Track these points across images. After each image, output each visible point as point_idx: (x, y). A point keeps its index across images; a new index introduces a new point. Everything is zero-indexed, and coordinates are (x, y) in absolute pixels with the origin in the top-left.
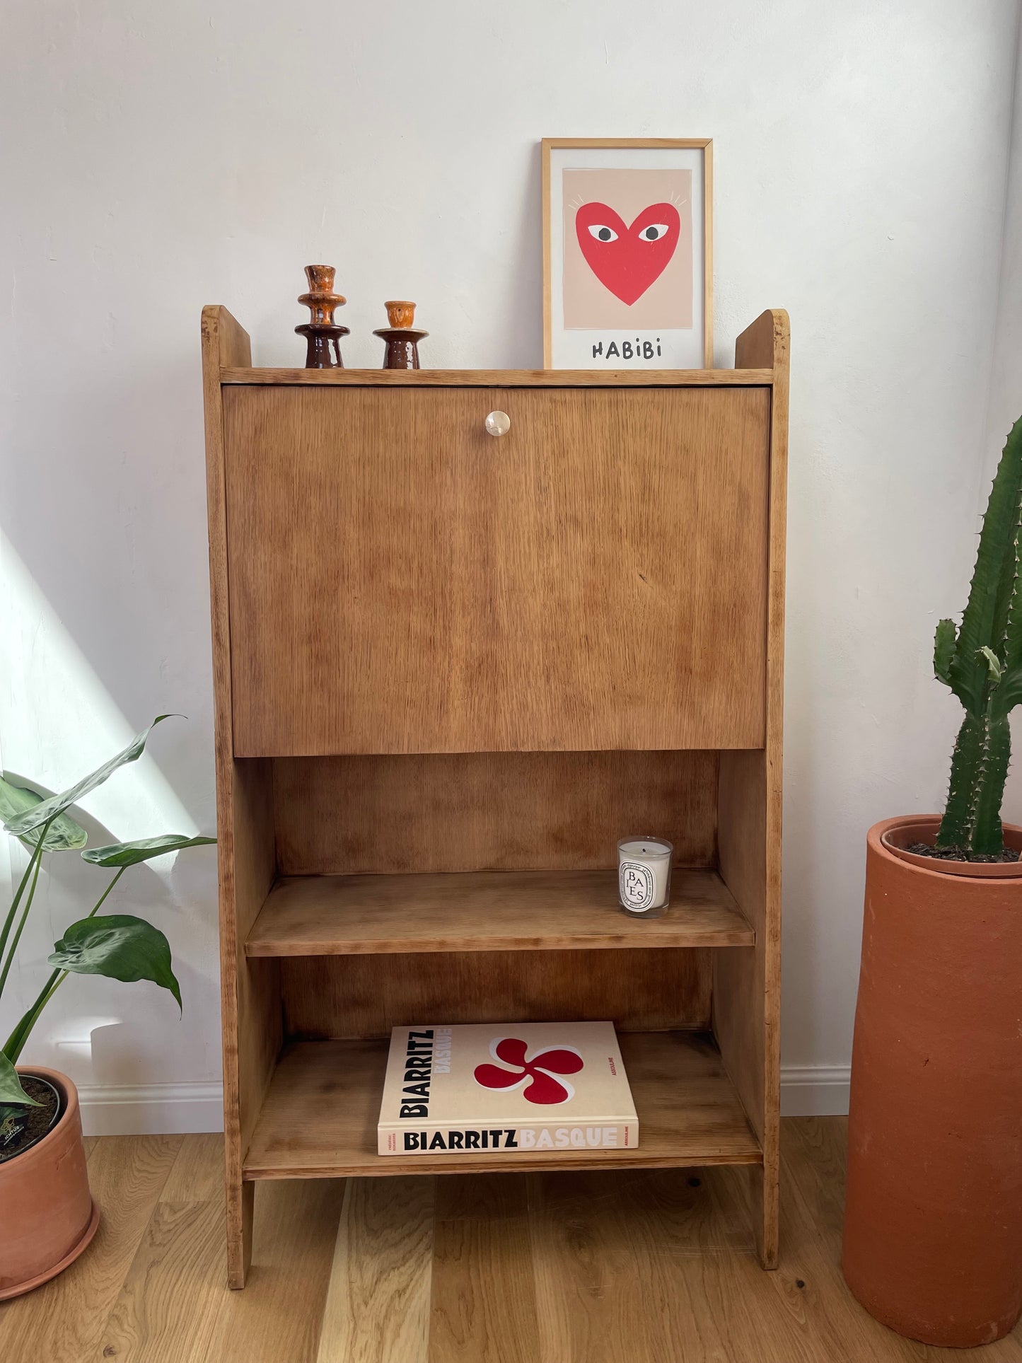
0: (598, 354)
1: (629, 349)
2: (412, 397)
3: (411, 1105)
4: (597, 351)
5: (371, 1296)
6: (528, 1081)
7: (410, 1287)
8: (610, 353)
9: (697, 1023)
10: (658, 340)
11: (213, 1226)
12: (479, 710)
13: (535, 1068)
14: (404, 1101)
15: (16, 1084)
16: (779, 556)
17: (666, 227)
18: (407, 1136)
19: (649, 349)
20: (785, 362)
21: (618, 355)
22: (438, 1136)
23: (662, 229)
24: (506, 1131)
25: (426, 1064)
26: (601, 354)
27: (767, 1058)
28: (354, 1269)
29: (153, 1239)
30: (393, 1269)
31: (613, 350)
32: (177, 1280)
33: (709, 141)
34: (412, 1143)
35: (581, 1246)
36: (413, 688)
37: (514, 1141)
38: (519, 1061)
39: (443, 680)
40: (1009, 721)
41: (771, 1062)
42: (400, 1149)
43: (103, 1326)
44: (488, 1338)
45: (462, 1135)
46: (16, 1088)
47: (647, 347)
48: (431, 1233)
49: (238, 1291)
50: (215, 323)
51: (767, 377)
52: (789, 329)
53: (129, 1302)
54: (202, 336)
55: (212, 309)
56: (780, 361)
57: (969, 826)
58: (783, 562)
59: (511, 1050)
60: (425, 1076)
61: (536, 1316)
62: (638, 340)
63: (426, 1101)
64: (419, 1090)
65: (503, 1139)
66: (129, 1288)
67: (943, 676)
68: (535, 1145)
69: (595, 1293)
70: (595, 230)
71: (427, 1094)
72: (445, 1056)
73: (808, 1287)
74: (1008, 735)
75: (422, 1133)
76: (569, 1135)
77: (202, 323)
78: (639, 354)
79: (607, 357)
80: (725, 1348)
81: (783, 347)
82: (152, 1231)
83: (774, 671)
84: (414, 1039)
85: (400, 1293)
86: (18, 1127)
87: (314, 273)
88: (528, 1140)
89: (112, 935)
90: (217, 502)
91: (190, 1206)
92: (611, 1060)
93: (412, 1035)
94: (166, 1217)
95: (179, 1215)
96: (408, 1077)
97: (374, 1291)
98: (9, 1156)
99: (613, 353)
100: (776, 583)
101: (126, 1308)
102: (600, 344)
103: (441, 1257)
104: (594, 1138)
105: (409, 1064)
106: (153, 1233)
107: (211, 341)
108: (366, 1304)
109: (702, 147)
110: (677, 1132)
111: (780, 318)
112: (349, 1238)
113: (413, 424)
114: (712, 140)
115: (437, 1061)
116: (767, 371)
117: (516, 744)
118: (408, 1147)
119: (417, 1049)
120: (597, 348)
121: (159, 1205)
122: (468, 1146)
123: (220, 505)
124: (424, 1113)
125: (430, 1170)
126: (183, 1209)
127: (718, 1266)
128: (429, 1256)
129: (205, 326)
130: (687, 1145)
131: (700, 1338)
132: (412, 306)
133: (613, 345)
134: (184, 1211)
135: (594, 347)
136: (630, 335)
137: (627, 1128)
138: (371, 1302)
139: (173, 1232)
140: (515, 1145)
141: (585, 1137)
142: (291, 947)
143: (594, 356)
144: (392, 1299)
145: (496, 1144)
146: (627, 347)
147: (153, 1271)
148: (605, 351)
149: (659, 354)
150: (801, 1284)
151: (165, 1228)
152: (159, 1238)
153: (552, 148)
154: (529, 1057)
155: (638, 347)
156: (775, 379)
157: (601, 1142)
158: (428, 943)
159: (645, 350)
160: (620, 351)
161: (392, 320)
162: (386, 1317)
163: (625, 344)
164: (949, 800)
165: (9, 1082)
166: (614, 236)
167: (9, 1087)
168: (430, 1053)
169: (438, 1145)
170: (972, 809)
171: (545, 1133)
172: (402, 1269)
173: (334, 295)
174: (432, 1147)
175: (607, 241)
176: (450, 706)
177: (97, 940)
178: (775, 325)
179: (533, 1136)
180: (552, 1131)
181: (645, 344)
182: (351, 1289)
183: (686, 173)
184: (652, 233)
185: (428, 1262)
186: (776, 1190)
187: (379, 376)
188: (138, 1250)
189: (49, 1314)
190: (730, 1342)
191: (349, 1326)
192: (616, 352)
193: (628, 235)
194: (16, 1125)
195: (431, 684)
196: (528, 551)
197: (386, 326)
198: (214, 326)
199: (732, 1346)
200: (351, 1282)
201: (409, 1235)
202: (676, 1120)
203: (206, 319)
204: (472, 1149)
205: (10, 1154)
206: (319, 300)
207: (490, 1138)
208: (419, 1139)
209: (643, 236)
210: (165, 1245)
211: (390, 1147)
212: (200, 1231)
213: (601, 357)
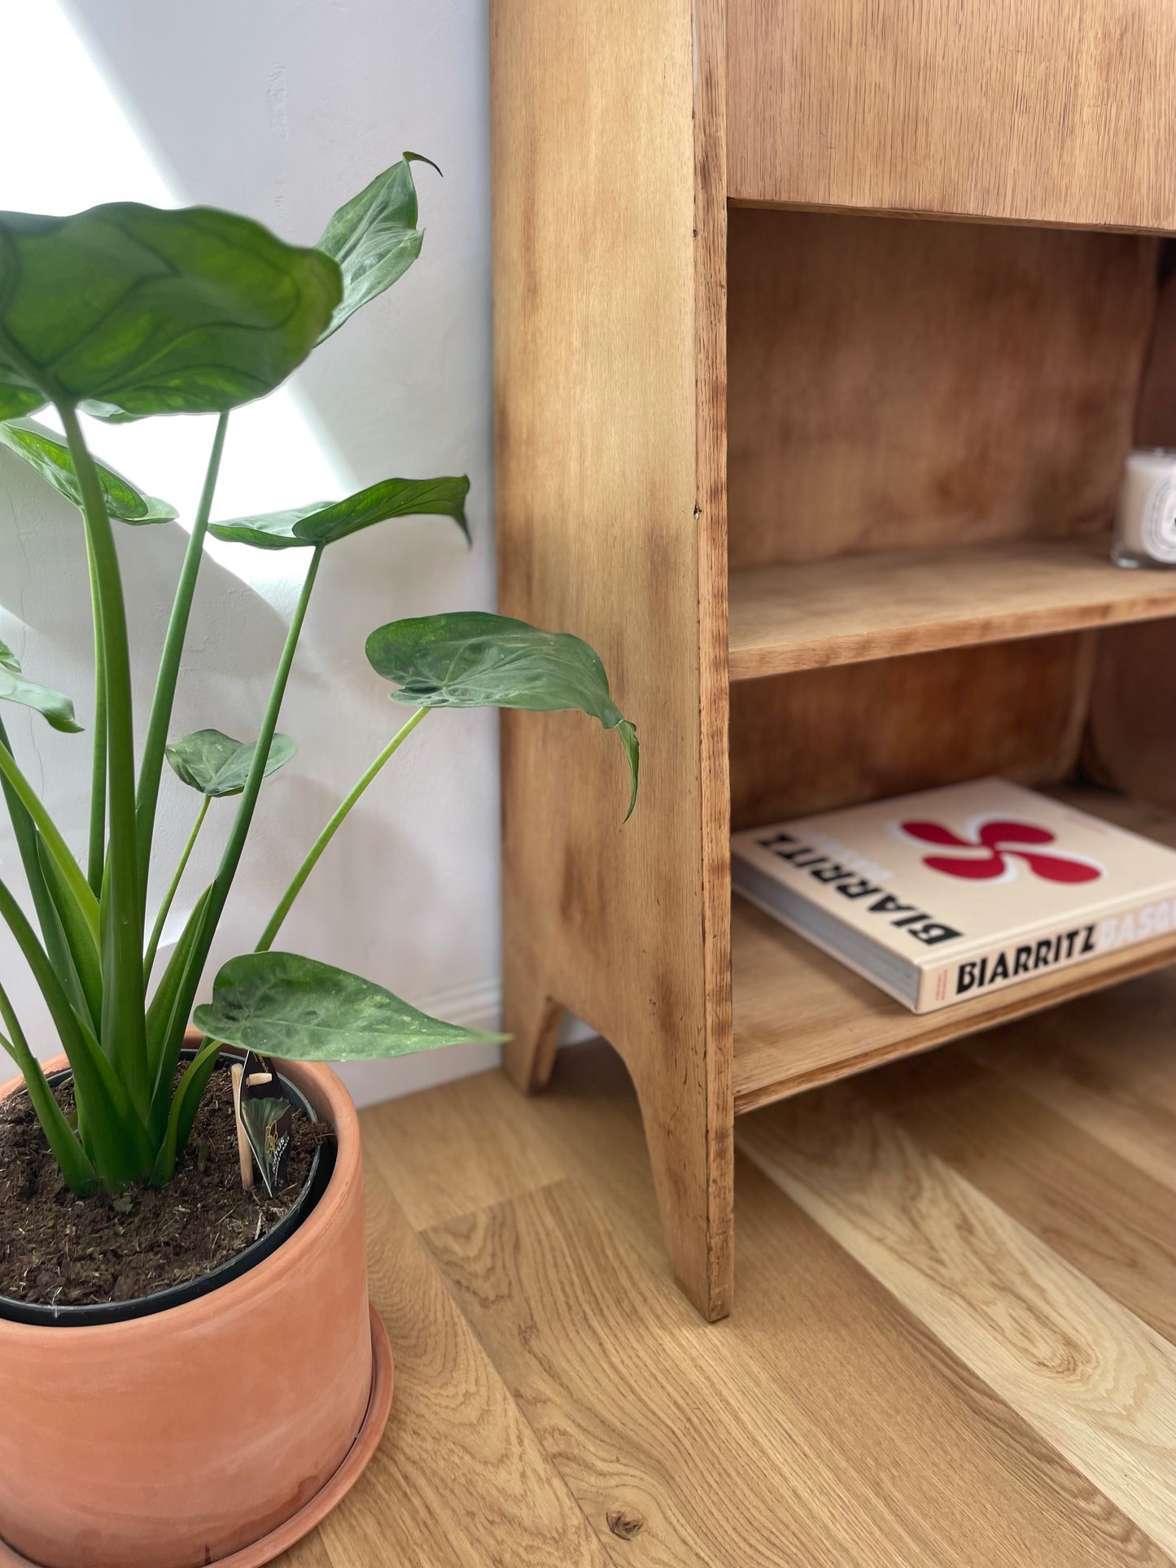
3: (914, 928)
5: (935, 1251)
7: (969, 1216)
12: (1116, 134)
14: (897, 924)
18: (962, 969)
22: (1002, 960)
24: (1084, 929)
25: (842, 873)
28: (864, 1222)
29: (475, 1293)
30: (913, 1199)
32: (602, 1346)
34: (967, 979)
36: (1027, 68)
37: (1091, 942)
39: (1070, 57)
42: (952, 996)
43: (557, 1483)
45: (1032, 949)
49: (725, 1321)
53: (554, 1417)
60: (869, 889)
63: (926, 916)
65: (1079, 942)
66: (527, 1392)
75: (979, 960)
76: (1153, 917)
82: (458, 1283)
84: (775, 848)
85: (965, 1229)
86: (282, 1141)
88: (1107, 935)
91: (483, 1220)
93: (763, 843)
94: (457, 1250)
95: (479, 1236)
101: (564, 1433)
103: (957, 1159)
105: (821, 878)
106: (464, 1283)
108: (941, 1263)
115: (852, 867)
118: (962, 988)
119: (800, 859)
121: (420, 1236)
122: (1036, 966)
124: (949, 932)
125: (994, 1017)
126: (474, 1226)
134: (481, 1229)
138: (944, 1257)
139: (499, 1265)
140: (1092, 947)
141: (1170, 915)
144: (966, 1242)
145: (1070, 953)
147: (538, 1345)
151: (479, 1267)
152: (486, 1288)
162: (991, 1270)
168: (824, 860)
169: (998, 974)
171: (1129, 921)
172: (926, 1196)
176: (1077, 117)
179: (1118, 928)
180: (1136, 912)
182: (892, 1250)
188: (470, 1322)
189: (423, 1513)
191: (958, 1304)
194: (280, 1137)
195: (1052, 61)
200: (880, 1240)
204: (1041, 969)
208: (976, 971)
210: (510, 1296)
211: (938, 994)
212: (547, 1249)
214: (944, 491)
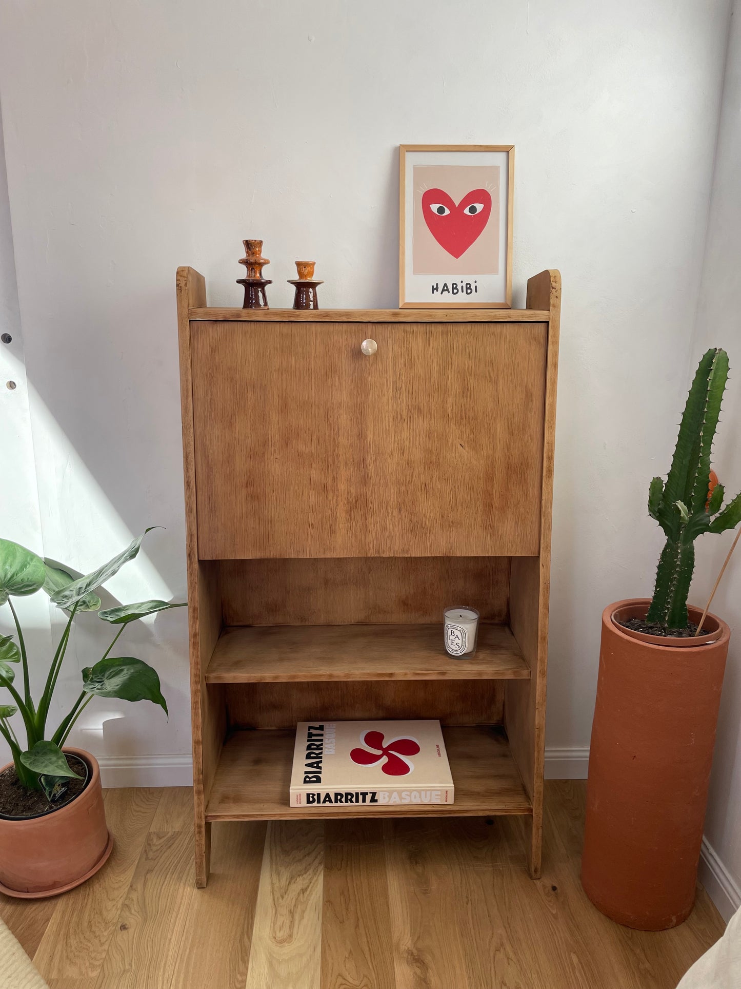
0: (435, 291)
1: (456, 288)
2: (313, 328)
3: (310, 775)
4: (435, 289)
5: (286, 893)
6: (384, 760)
7: (310, 887)
8: (443, 290)
9: (494, 720)
10: (476, 282)
11: (185, 847)
13: (390, 752)
14: (306, 773)
15: (65, 764)
16: (551, 433)
17: (482, 206)
18: (308, 795)
19: (470, 288)
20: (557, 307)
21: (449, 292)
22: (328, 795)
23: (479, 207)
24: (370, 793)
25: (319, 748)
26: (437, 291)
27: (536, 749)
28: (275, 876)
29: (147, 855)
30: (299, 876)
31: (445, 289)
32: (164, 882)
33: (512, 147)
34: (311, 799)
35: (417, 863)
36: (313, 516)
37: (375, 799)
38: (379, 746)
39: (332, 511)
40: (694, 545)
41: (538, 752)
42: (304, 803)
43: (119, 911)
44: (358, 919)
45: (343, 795)
46: (65, 767)
47: (468, 286)
48: (322, 853)
49: (202, 889)
50: (185, 281)
51: (545, 317)
52: (561, 285)
53: (134, 896)
54: (177, 289)
55: (183, 271)
56: (554, 306)
57: (666, 611)
58: (553, 436)
59: (374, 739)
60: (318, 756)
61: (388, 906)
62: (462, 282)
63: (320, 772)
64: (315, 765)
65: (369, 797)
66: (134, 886)
67: (654, 515)
68: (389, 801)
69: (425, 892)
70: (434, 208)
71: (320, 768)
72: (331, 743)
73: (559, 890)
74: (693, 554)
75: (317, 794)
76: (410, 796)
77: (177, 280)
78: (462, 292)
79: (441, 294)
80: (505, 928)
81: (557, 297)
82: (146, 851)
83: (546, 507)
84: (312, 731)
85: (303, 891)
86: (63, 789)
87: (249, 245)
88: (384, 798)
89: (122, 670)
90: (187, 397)
91: (170, 834)
92: (438, 746)
93: (310, 728)
94: (155, 841)
95: (163, 840)
96: (308, 757)
97: (288, 889)
98: (59, 807)
99: (446, 290)
100: (548, 450)
101: (133, 900)
102: (437, 284)
104: (426, 797)
105: (309, 748)
107: (182, 293)
108: (283, 897)
109: (507, 150)
110: (479, 794)
111: (555, 277)
112: (271, 856)
113: (314, 347)
114: (514, 146)
115: (326, 746)
116: (546, 312)
117: (378, 552)
118: (309, 802)
119: (314, 738)
120: (435, 287)
121: (149, 834)
122: (346, 802)
123: (189, 400)
124: (318, 780)
125: (323, 816)
126: (165, 836)
127: (503, 876)
128: (321, 867)
129: (179, 282)
130: (484, 802)
131: (490, 922)
132: (313, 264)
133: (445, 285)
134: (166, 838)
135: (433, 286)
136: (456, 278)
137: (447, 792)
138: (286, 897)
139: (160, 851)
140: (376, 801)
141: (420, 797)
142: (234, 678)
143: (433, 293)
144: (299, 894)
145: (364, 801)
146: (455, 286)
147: (148, 876)
148: (440, 289)
149: (476, 291)
150: (554, 888)
151: (154, 848)
152: (151, 855)
153: (407, 151)
154: (385, 744)
155: (462, 287)
156: (551, 318)
157: (431, 800)
158: (321, 676)
159: (467, 289)
160: (450, 289)
161: (301, 274)
162: (295, 906)
163: (453, 284)
164: (655, 593)
165: (60, 762)
166: (447, 212)
167: (61, 766)
168: (322, 740)
169: (327, 801)
170: (669, 600)
171: (395, 794)
172: (305, 876)
173: (262, 260)
174: (324, 802)
175: (444, 215)
176: (337, 528)
177: (113, 673)
178: (552, 282)
179: (388, 796)
180: (400, 793)
181: (467, 284)
182: (273, 888)
183: (496, 168)
184: (473, 210)
185: (321, 871)
186: (540, 831)
187: (290, 315)
188: (139, 862)
189: (84, 905)
190: (508, 924)
191: (272, 911)
192: (448, 290)
193: (457, 211)
194: (62, 787)
195: (325, 514)
196: (388, 429)
197: (296, 278)
198: (184, 282)
199: (510, 927)
200: (273, 884)
201: (308, 854)
202: (478, 786)
203: (179, 278)
204: (349, 804)
205: (60, 805)
206: (253, 263)
207: (361, 797)
208: (316, 797)
209: (466, 211)
210: (155, 860)
211: (297, 801)
212: (177, 850)
213: (437, 294)
214: (405, 604)
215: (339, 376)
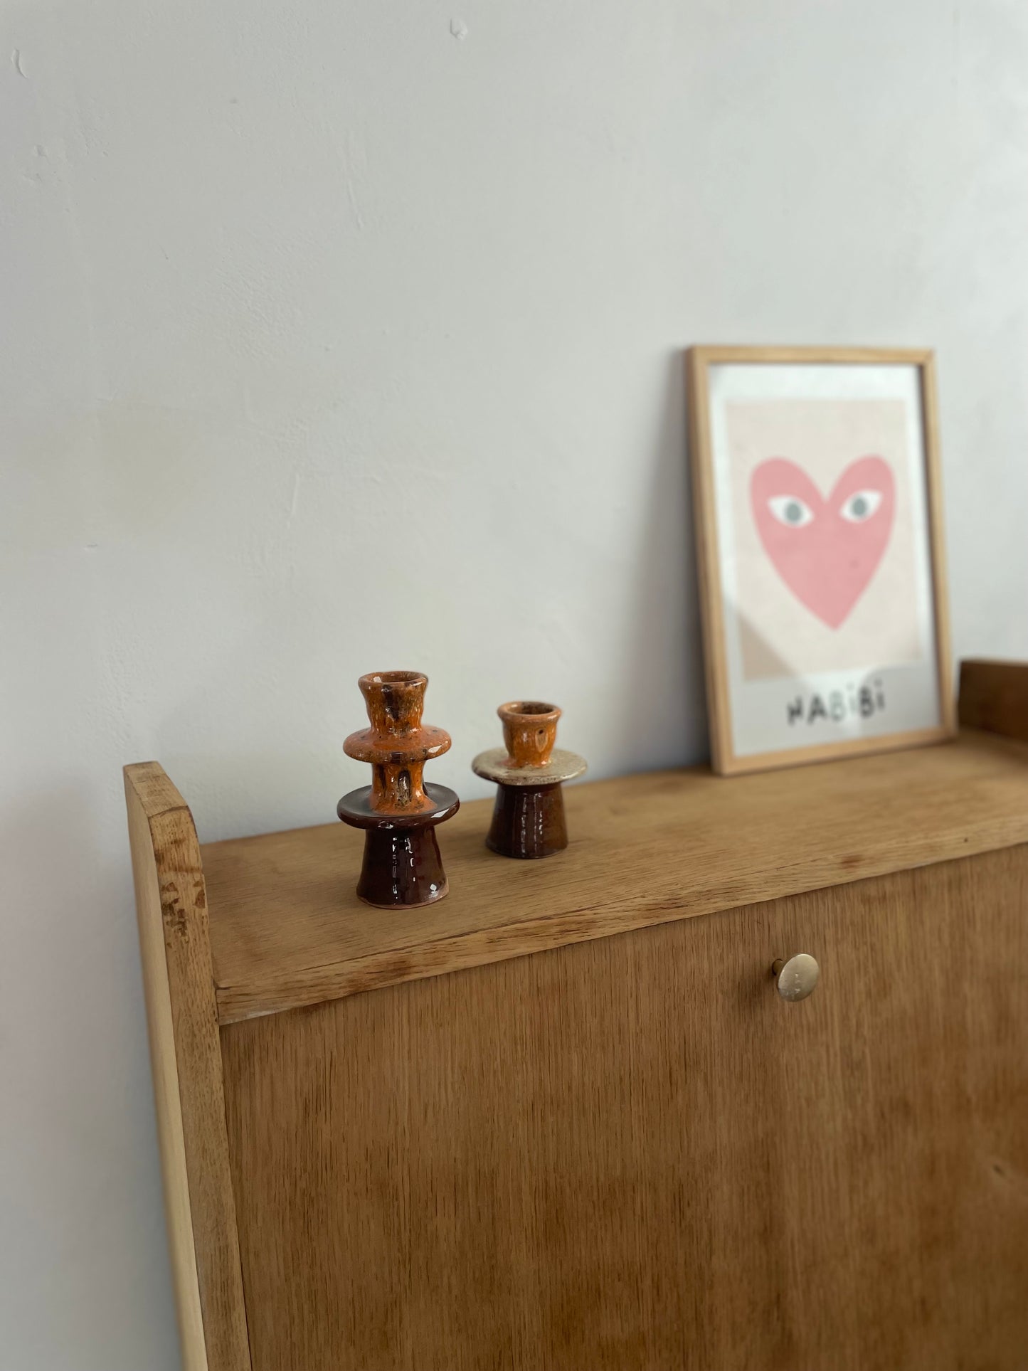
0: (795, 718)
1: (840, 704)
4: (795, 712)
8: (813, 714)
10: (879, 683)
17: (878, 497)
19: (867, 700)
21: (824, 715)
26: (799, 715)
31: (814, 706)
33: (927, 353)
47: (863, 695)
50: (197, 884)
54: (165, 924)
55: (177, 843)
62: (851, 686)
70: (779, 506)
77: (163, 889)
78: (853, 709)
79: (810, 723)
90: (227, 1309)
99: (817, 712)
102: (798, 699)
107: (189, 931)
109: (919, 362)
120: (794, 708)
123: (235, 1315)
129: (170, 896)
133: (817, 699)
135: (790, 706)
136: (840, 680)
143: (792, 723)
146: (836, 700)
148: (806, 711)
149: (883, 707)
153: (709, 364)
155: (852, 699)
159: (862, 702)
160: (825, 707)
161: (521, 749)
163: (833, 695)
166: (807, 516)
175: (800, 523)
181: (861, 691)
183: (898, 404)
184: (860, 507)
187: (574, 927)
192: (822, 711)
193: (826, 510)
197: (500, 762)
198: (194, 892)
203: (170, 877)
213: (801, 722)
215: (706, 1075)
